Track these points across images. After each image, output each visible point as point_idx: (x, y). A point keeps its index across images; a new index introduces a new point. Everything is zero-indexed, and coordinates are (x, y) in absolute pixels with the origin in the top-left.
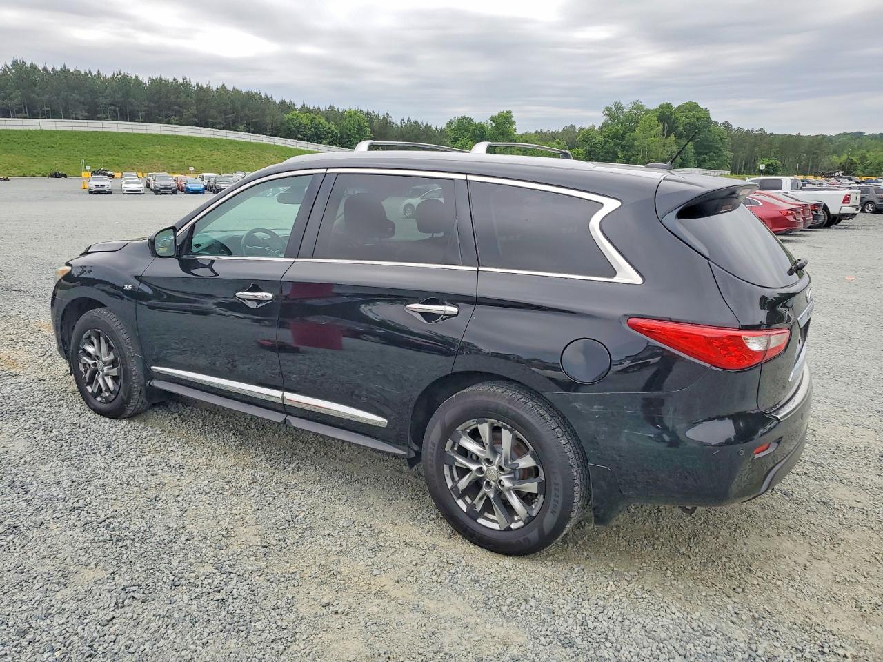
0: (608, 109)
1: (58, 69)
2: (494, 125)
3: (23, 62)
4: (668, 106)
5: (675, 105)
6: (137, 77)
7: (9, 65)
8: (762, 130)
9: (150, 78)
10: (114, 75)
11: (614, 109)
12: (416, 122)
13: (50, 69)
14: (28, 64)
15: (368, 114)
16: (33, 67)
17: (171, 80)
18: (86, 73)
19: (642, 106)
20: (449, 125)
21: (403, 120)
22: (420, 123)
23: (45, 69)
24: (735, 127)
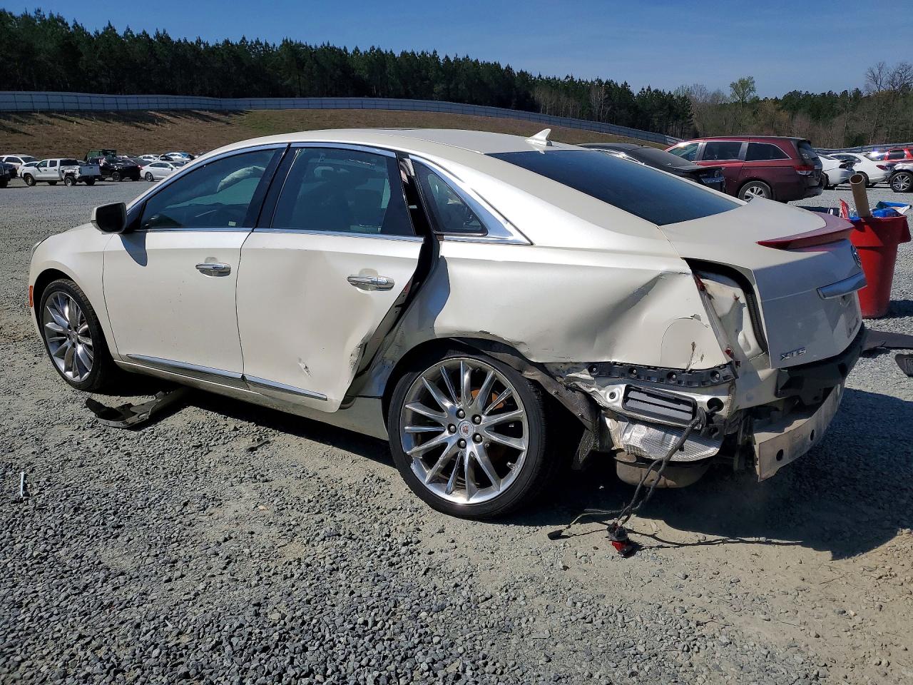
0: (871, 70)
1: (319, 46)
2: (733, 92)
7: (278, 45)
11: (877, 72)
12: (656, 91)
13: (313, 47)
15: (607, 83)
16: (301, 45)
17: (420, 54)
21: (643, 89)
22: (662, 91)
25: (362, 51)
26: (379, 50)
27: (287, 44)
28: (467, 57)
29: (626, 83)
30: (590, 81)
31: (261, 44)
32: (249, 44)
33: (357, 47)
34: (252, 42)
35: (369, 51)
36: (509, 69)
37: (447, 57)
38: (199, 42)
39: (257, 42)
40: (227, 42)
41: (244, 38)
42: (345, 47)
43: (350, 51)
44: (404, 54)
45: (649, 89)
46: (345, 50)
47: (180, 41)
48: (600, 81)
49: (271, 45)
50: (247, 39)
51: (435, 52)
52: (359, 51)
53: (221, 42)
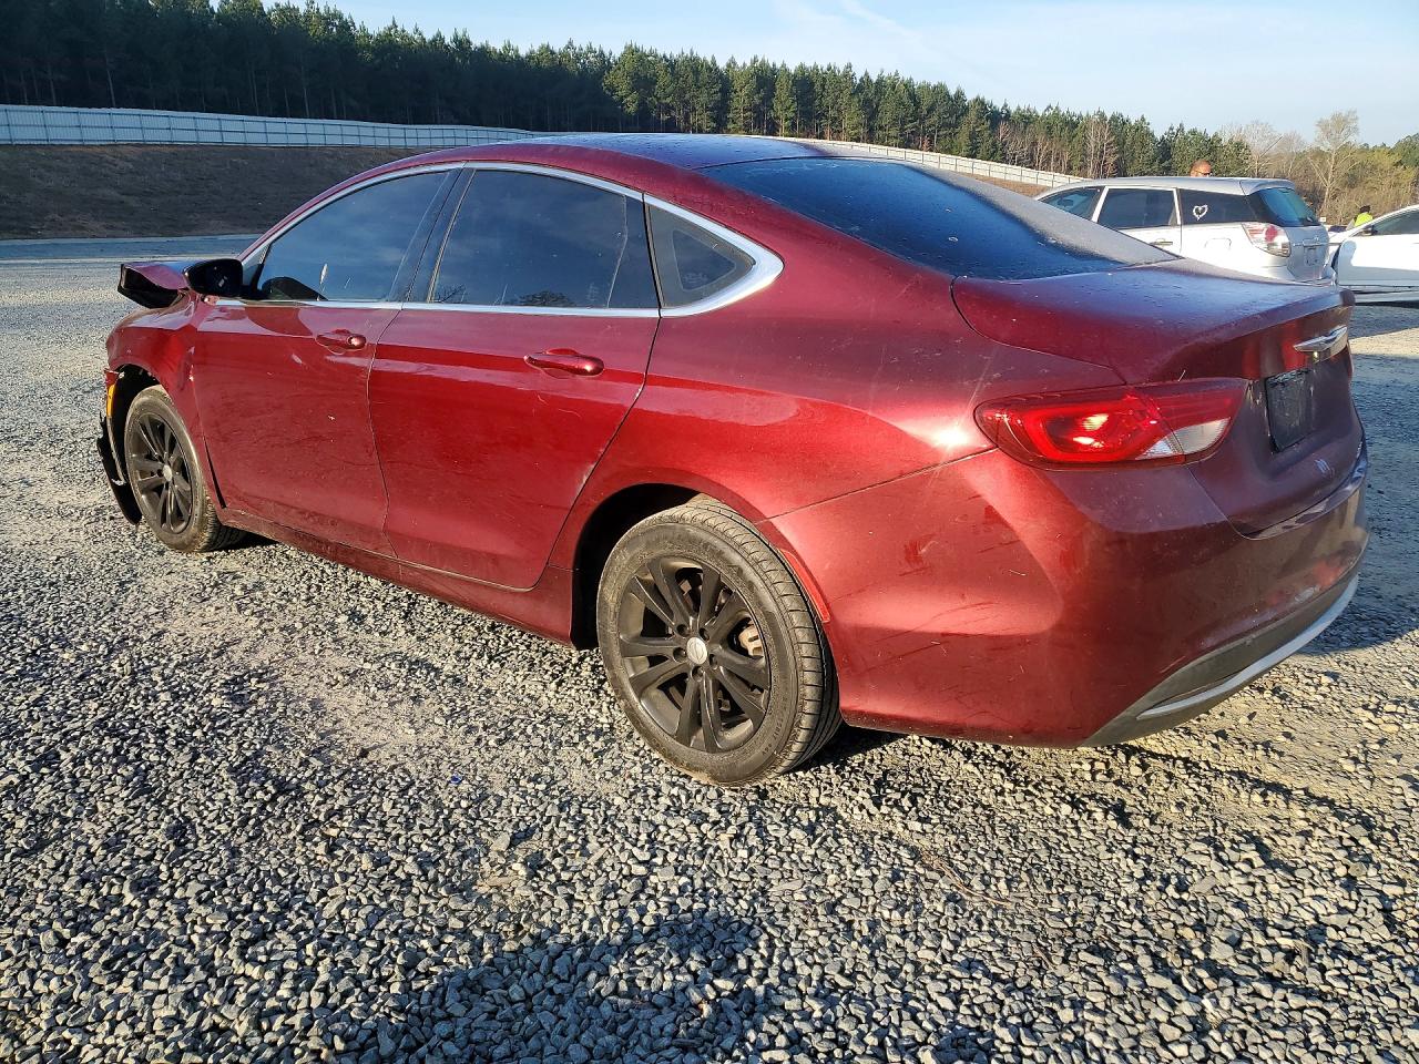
7: (617, 53)
12: (1193, 132)
13: (668, 57)
15: (1114, 118)
21: (1171, 128)
28: (897, 74)
29: (1143, 119)
30: (1084, 115)
35: (749, 64)
36: (959, 95)
37: (866, 74)
39: (590, 50)
41: (570, 43)
42: (713, 58)
43: (722, 65)
44: (802, 68)
45: (1181, 129)
46: (714, 63)
48: (1102, 115)
49: (607, 54)
51: (849, 66)
52: (735, 63)
53: (536, 49)
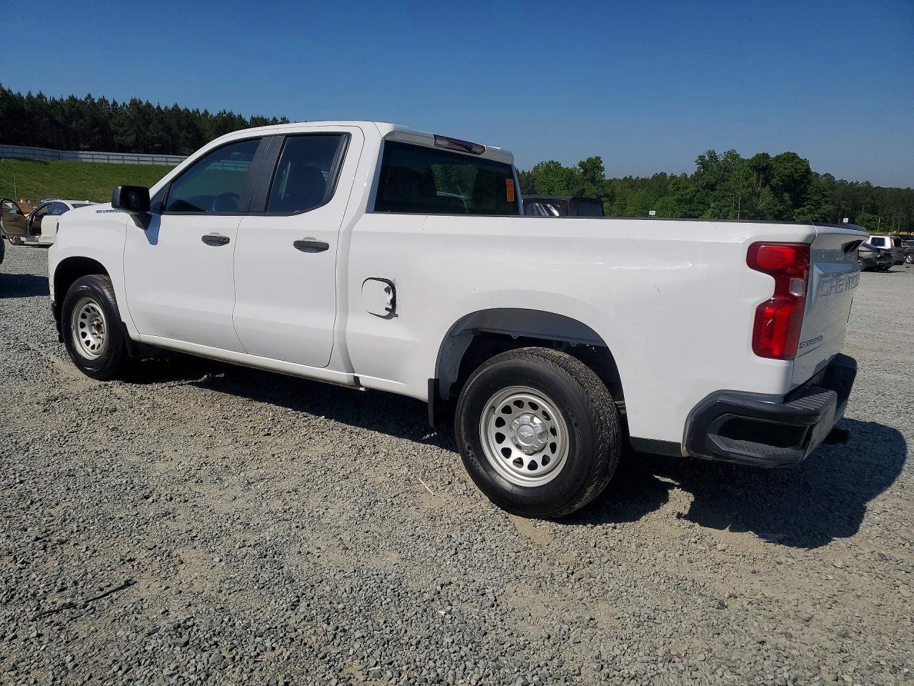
0: (701, 158)
1: (171, 106)
2: (582, 170)
3: (140, 101)
4: (766, 156)
5: (772, 155)
6: (240, 116)
8: (867, 182)
9: (252, 117)
10: (220, 114)
11: (707, 158)
14: (144, 103)
16: (149, 105)
18: (194, 111)
19: (736, 155)
20: (536, 168)
23: (159, 107)
24: (837, 179)
25: (210, 114)
26: (230, 114)
27: (135, 103)
31: (108, 102)
32: (96, 101)
33: (206, 110)
34: (100, 100)
38: (41, 96)
40: (72, 98)
47: (20, 94)
50: (92, 96)
